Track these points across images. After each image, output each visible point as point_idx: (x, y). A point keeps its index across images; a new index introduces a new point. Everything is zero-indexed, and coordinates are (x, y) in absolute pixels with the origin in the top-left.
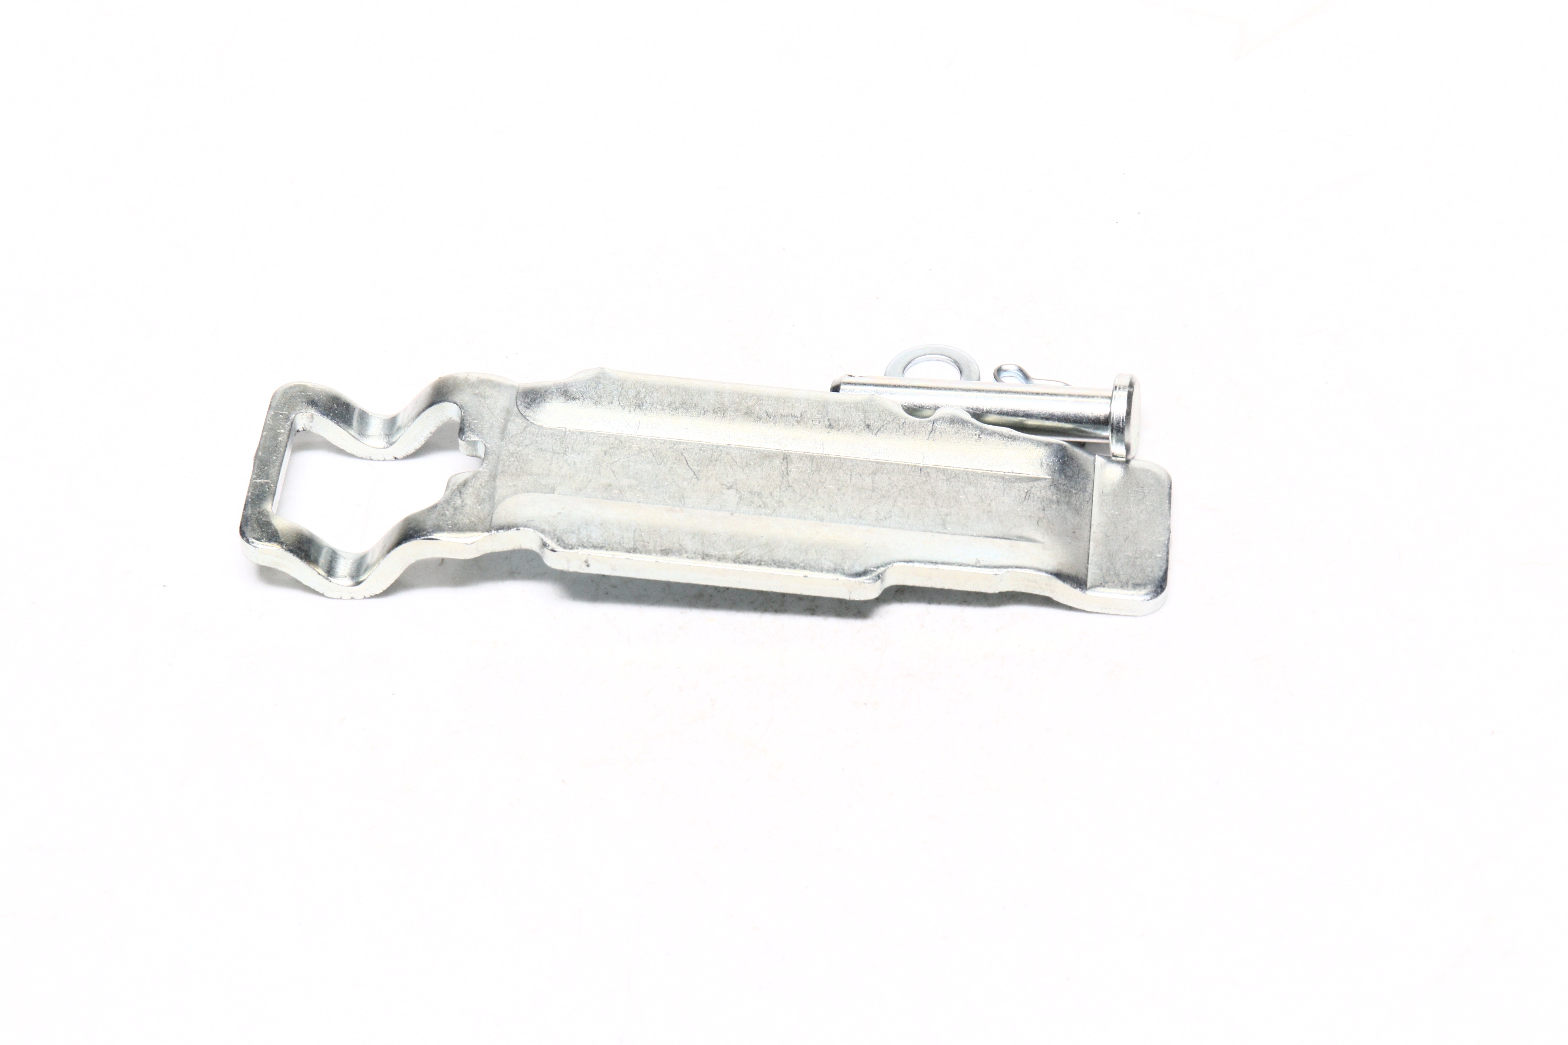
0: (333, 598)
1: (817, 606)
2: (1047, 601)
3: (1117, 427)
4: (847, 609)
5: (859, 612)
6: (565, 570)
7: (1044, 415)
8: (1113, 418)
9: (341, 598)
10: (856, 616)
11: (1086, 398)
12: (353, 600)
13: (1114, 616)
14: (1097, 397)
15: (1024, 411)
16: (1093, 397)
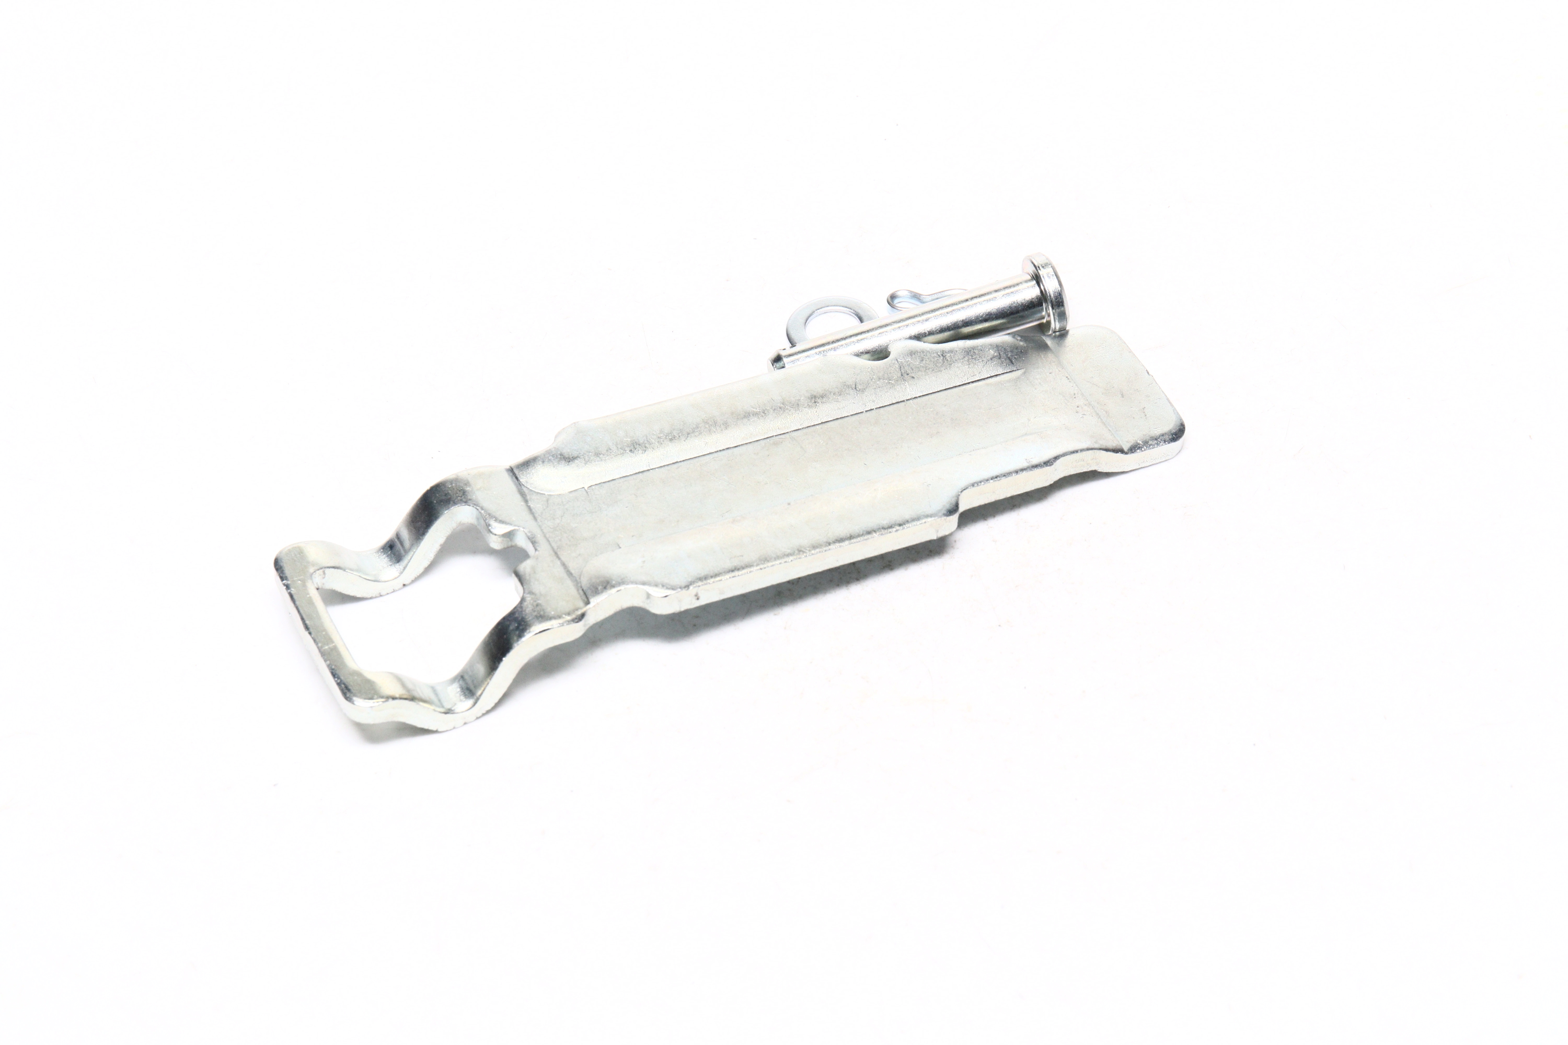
0: (447, 731)
1: (890, 562)
2: (1092, 476)
3: (1057, 302)
4: (918, 553)
5: (931, 551)
6: (676, 612)
7: (981, 317)
8: (1050, 295)
9: (454, 728)
10: (931, 556)
11: (1012, 288)
12: (466, 726)
13: (1150, 467)
14: (1021, 283)
15: (963, 320)
16: (1018, 284)
